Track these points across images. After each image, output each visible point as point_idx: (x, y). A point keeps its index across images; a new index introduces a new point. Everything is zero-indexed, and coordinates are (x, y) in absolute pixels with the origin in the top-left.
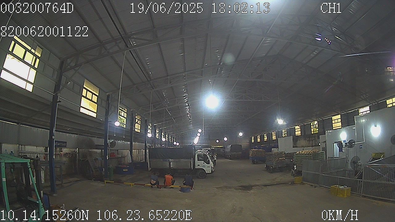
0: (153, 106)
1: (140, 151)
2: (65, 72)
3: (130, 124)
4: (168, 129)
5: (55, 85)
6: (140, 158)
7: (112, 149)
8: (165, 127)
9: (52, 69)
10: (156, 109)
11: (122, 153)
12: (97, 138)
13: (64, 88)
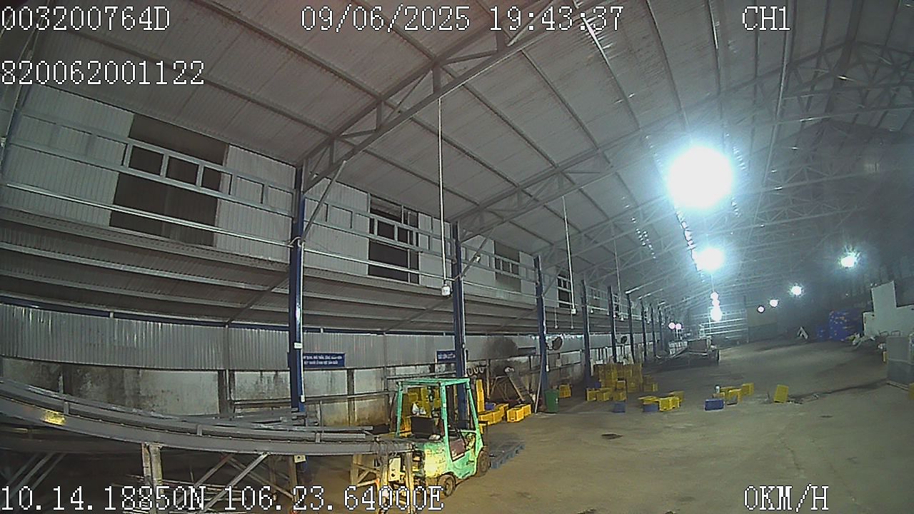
0: (620, 259)
3: (581, 300)
4: (655, 298)
7: (557, 352)
10: (627, 265)
11: (568, 358)
12: (520, 334)
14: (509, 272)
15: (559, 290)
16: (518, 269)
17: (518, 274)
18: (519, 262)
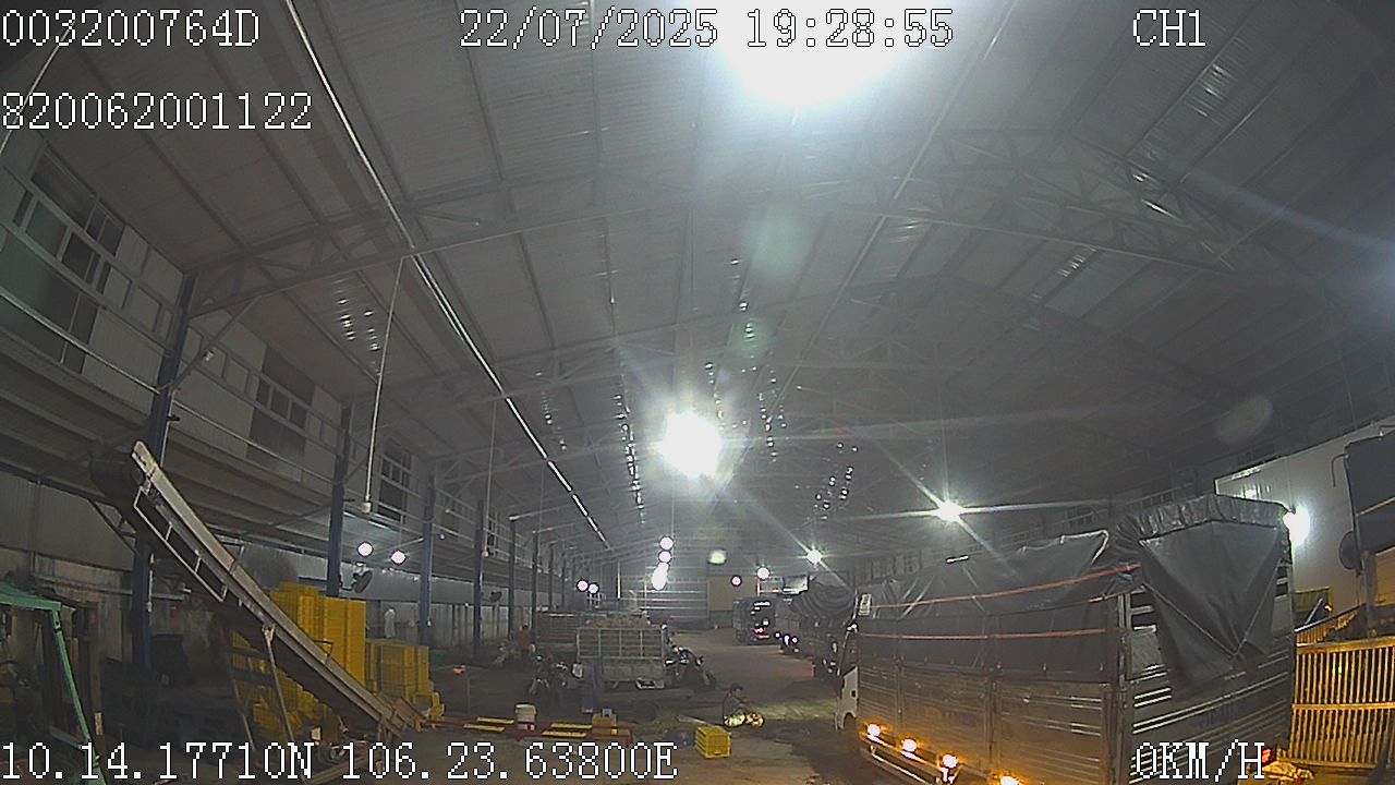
1: (459, 609)
2: (197, 316)
5: (164, 358)
6: (460, 634)
8: (549, 529)
9: (153, 301)
12: (305, 553)
13: (193, 372)
14: (284, 417)
16: (304, 416)
17: (302, 427)
18: (310, 404)
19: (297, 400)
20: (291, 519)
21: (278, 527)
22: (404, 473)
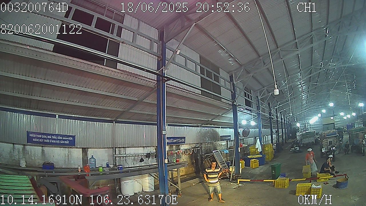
14: (212, 79)
15: (245, 99)
16: (219, 79)
17: (219, 83)
18: (219, 75)
19: (215, 73)
20: (218, 116)
21: (213, 121)
22: (250, 96)
